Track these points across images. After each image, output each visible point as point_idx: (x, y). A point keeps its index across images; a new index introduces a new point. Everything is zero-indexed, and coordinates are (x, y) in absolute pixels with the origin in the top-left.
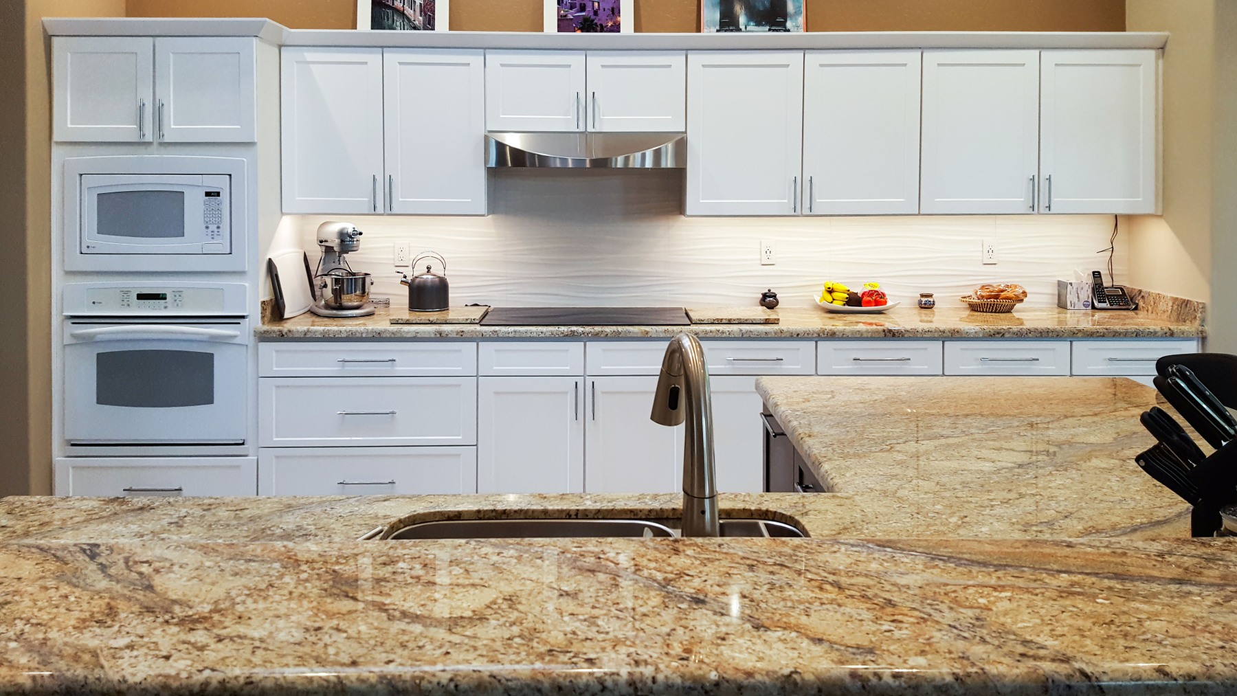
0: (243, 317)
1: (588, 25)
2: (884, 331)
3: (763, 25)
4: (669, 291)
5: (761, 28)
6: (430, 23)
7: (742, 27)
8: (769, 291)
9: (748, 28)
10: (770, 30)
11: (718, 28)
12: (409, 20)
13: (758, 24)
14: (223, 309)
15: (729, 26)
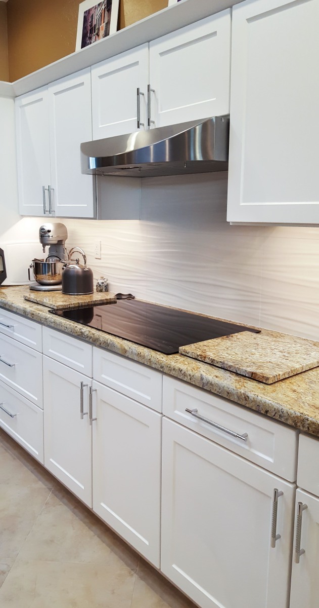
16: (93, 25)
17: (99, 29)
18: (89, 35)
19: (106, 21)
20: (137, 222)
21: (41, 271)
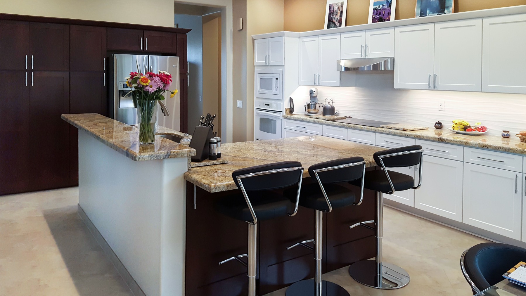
0: (281, 112)
1: (381, 20)
2: (438, 138)
3: (435, 13)
4: (406, 118)
5: (434, 14)
6: (340, 25)
7: (427, 15)
8: (439, 121)
9: (430, 15)
10: (438, 15)
11: (419, 16)
12: (336, 25)
13: (433, 13)
14: (277, 109)
15: (423, 15)
16: (334, 11)
17: (337, 13)
18: (332, 14)
19: (341, 10)
20: (354, 88)
21: (310, 107)
